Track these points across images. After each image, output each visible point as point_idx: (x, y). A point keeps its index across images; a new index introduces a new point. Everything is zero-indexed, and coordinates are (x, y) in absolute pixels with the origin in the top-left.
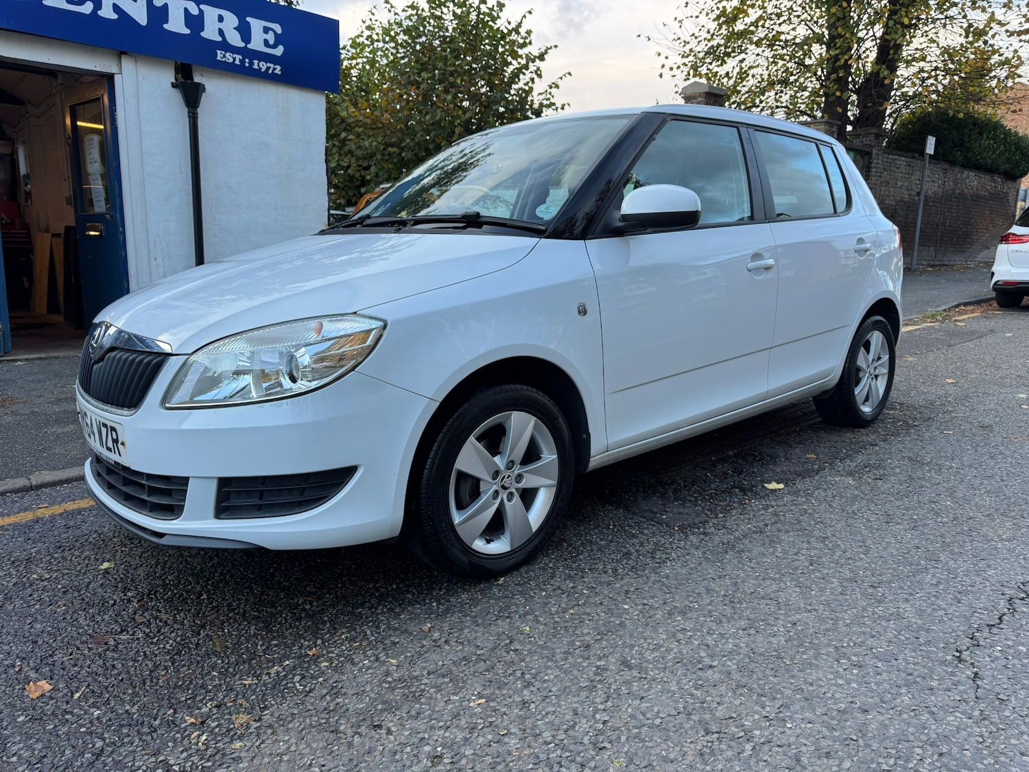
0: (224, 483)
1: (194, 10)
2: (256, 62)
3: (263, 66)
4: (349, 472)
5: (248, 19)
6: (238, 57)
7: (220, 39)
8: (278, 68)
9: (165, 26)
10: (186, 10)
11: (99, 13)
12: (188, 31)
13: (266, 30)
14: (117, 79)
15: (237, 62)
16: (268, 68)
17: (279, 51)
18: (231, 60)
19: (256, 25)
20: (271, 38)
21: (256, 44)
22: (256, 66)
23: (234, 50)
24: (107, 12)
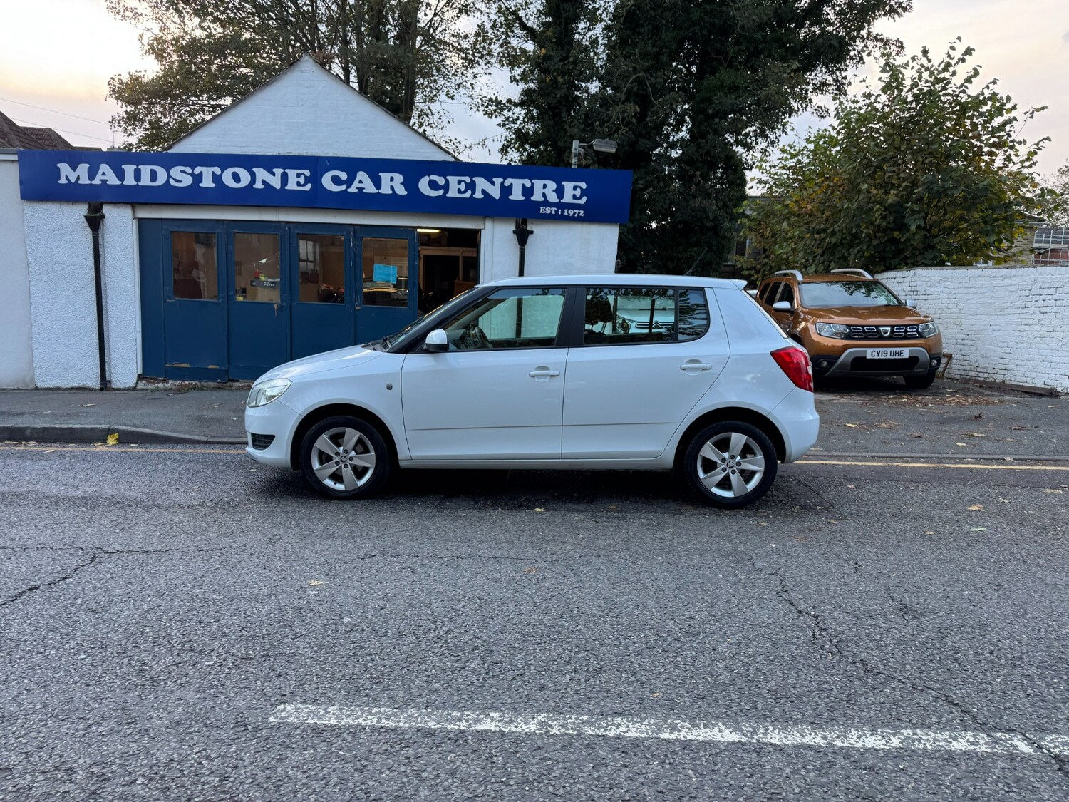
0: (253, 435)
1: (527, 183)
2: (566, 211)
3: (571, 212)
4: (273, 437)
5: (563, 183)
6: (554, 209)
7: (543, 199)
8: (582, 212)
9: (510, 197)
10: (523, 185)
11: (474, 196)
12: (523, 198)
13: (575, 188)
14: (483, 231)
15: (553, 213)
16: (575, 213)
17: (584, 200)
18: (549, 212)
19: (568, 186)
20: (578, 193)
21: (568, 198)
22: (566, 213)
23: (552, 205)
24: (478, 195)
